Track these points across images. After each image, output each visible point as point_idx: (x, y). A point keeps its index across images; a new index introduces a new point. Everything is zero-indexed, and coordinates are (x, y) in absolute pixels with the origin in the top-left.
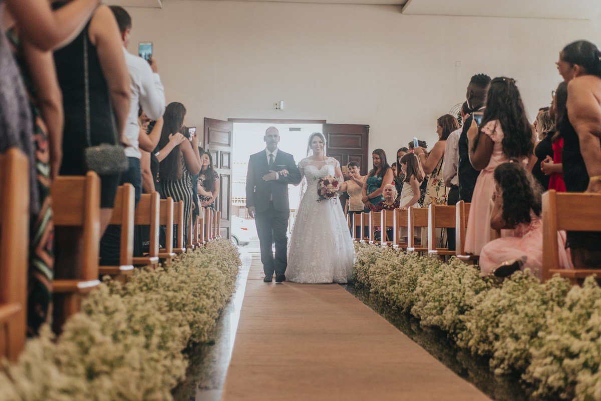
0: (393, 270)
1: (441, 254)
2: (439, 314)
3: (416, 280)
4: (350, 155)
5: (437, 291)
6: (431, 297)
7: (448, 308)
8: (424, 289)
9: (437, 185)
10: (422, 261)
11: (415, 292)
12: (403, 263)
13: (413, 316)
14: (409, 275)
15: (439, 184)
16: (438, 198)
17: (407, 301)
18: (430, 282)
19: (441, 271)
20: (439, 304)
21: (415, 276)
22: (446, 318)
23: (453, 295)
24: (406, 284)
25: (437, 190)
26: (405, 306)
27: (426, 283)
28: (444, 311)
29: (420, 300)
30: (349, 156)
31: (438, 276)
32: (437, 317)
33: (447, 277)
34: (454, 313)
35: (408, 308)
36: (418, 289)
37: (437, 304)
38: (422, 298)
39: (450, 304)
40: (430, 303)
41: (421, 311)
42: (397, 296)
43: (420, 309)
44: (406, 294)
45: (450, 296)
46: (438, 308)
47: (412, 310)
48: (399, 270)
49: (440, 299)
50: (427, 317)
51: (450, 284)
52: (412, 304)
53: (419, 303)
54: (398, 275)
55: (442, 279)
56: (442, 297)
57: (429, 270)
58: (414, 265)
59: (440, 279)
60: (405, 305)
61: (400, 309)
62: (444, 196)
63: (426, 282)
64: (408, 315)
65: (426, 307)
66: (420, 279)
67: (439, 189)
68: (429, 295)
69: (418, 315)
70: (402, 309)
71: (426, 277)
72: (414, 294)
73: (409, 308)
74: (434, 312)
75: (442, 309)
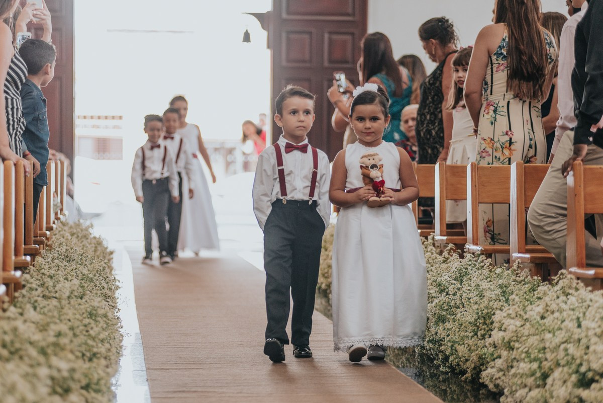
0: (441, 291)
1: (537, 262)
2: (538, 386)
3: (489, 316)
4: (330, 33)
5: (534, 340)
6: (522, 352)
7: (557, 374)
8: (508, 335)
9: (491, 113)
10: (499, 276)
11: (488, 341)
12: (460, 279)
13: (486, 386)
14: (476, 307)
15: (495, 111)
16: (496, 139)
17: (474, 357)
18: (518, 323)
19: (539, 298)
20: (540, 367)
21: (487, 308)
22: (555, 394)
23: (566, 350)
24: (470, 323)
25: (492, 123)
26: (470, 366)
27: (513, 325)
28: (549, 381)
29: (499, 357)
30: (326, 36)
31: (535, 311)
32: (535, 393)
33: (553, 312)
34: (569, 384)
35: (475, 368)
36: (497, 336)
37: (535, 365)
38: (504, 353)
39: (560, 369)
40: (522, 365)
41: (503, 378)
42: (452, 346)
43: (501, 373)
44: (471, 342)
45: (561, 354)
46: (538, 374)
47: (484, 374)
48: (454, 294)
49: (540, 355)
50: (516, 391)
51: (560, 329)
52: (482, 363)
53: (499, 363)
54: (452, 303)
55: (543, 318)
56: (544, 353)
57: (517, 299)
58: (485, 285)
59: (538, 318)
60: (468, 364)
61: (457, 372)
62: (507, 134)
63: (512, 321)
64: (476, 384)
65: (513, 371)
66: (498, 316)
67: (495, 120)
68: (518, 349)
69: (497, 386)
70: (463, 372)
71: (510, 312)
72: (487, 344)
73: (478, 371)
74: (530, 381)
75: (545, 376)
